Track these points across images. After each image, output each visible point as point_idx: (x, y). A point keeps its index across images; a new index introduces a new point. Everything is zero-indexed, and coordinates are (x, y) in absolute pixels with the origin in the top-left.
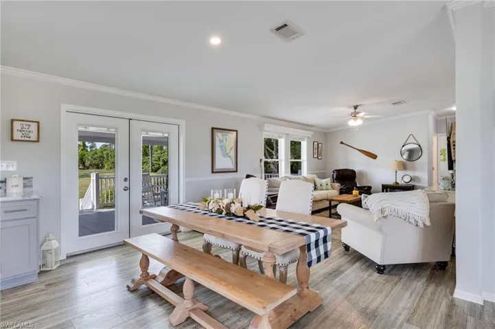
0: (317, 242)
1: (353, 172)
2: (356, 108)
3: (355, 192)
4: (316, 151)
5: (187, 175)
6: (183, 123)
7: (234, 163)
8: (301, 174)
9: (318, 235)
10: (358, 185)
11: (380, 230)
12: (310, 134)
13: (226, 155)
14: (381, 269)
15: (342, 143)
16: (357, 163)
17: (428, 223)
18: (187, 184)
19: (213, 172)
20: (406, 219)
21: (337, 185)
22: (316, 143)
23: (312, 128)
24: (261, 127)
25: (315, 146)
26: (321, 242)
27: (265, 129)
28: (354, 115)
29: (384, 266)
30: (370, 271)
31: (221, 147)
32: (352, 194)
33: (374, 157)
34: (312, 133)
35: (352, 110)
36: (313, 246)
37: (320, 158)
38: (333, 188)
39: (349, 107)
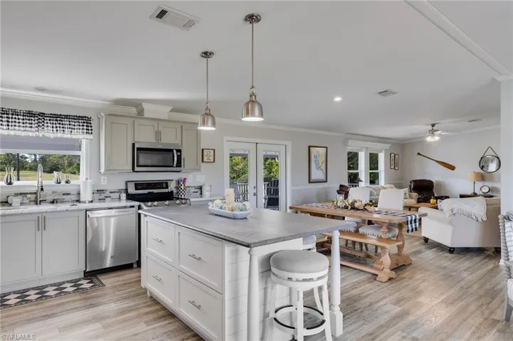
0: (411, 221)
1: (431, 183)
2: (433, 125)
3: (432, 201)
4: (393, 162)
5: (293, 185)
6: (289, 144)
7: (325, 174)
8: (378, 184)
9: (412, 217)
10: (436, 195)
11: (450, 223)
12: (387, 146)
13: (318, 168)
14: (451, 250)
15: (419, 154)
16: (434, 174)
17: (485, 219)
18: (293, 191)
19: (310, 182)
20: (469, 216)
21: (415, 195)
22: (393, 155)
23: (389, 141)
24: (345, 143)
25: (393, 158)
26: (413, 222)
27: (349, 144)
28: (432, 132)
29: (454, 248)
30: (443, 252)
31: (315, 161)
32: (430, 202)
33: (452, 168)
34: (389, 145)
35: (430, 128)
36: (409, 222)
37: (396, 168)
38: (411, 197)
39: (427, 125)
